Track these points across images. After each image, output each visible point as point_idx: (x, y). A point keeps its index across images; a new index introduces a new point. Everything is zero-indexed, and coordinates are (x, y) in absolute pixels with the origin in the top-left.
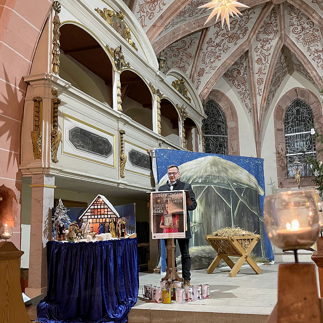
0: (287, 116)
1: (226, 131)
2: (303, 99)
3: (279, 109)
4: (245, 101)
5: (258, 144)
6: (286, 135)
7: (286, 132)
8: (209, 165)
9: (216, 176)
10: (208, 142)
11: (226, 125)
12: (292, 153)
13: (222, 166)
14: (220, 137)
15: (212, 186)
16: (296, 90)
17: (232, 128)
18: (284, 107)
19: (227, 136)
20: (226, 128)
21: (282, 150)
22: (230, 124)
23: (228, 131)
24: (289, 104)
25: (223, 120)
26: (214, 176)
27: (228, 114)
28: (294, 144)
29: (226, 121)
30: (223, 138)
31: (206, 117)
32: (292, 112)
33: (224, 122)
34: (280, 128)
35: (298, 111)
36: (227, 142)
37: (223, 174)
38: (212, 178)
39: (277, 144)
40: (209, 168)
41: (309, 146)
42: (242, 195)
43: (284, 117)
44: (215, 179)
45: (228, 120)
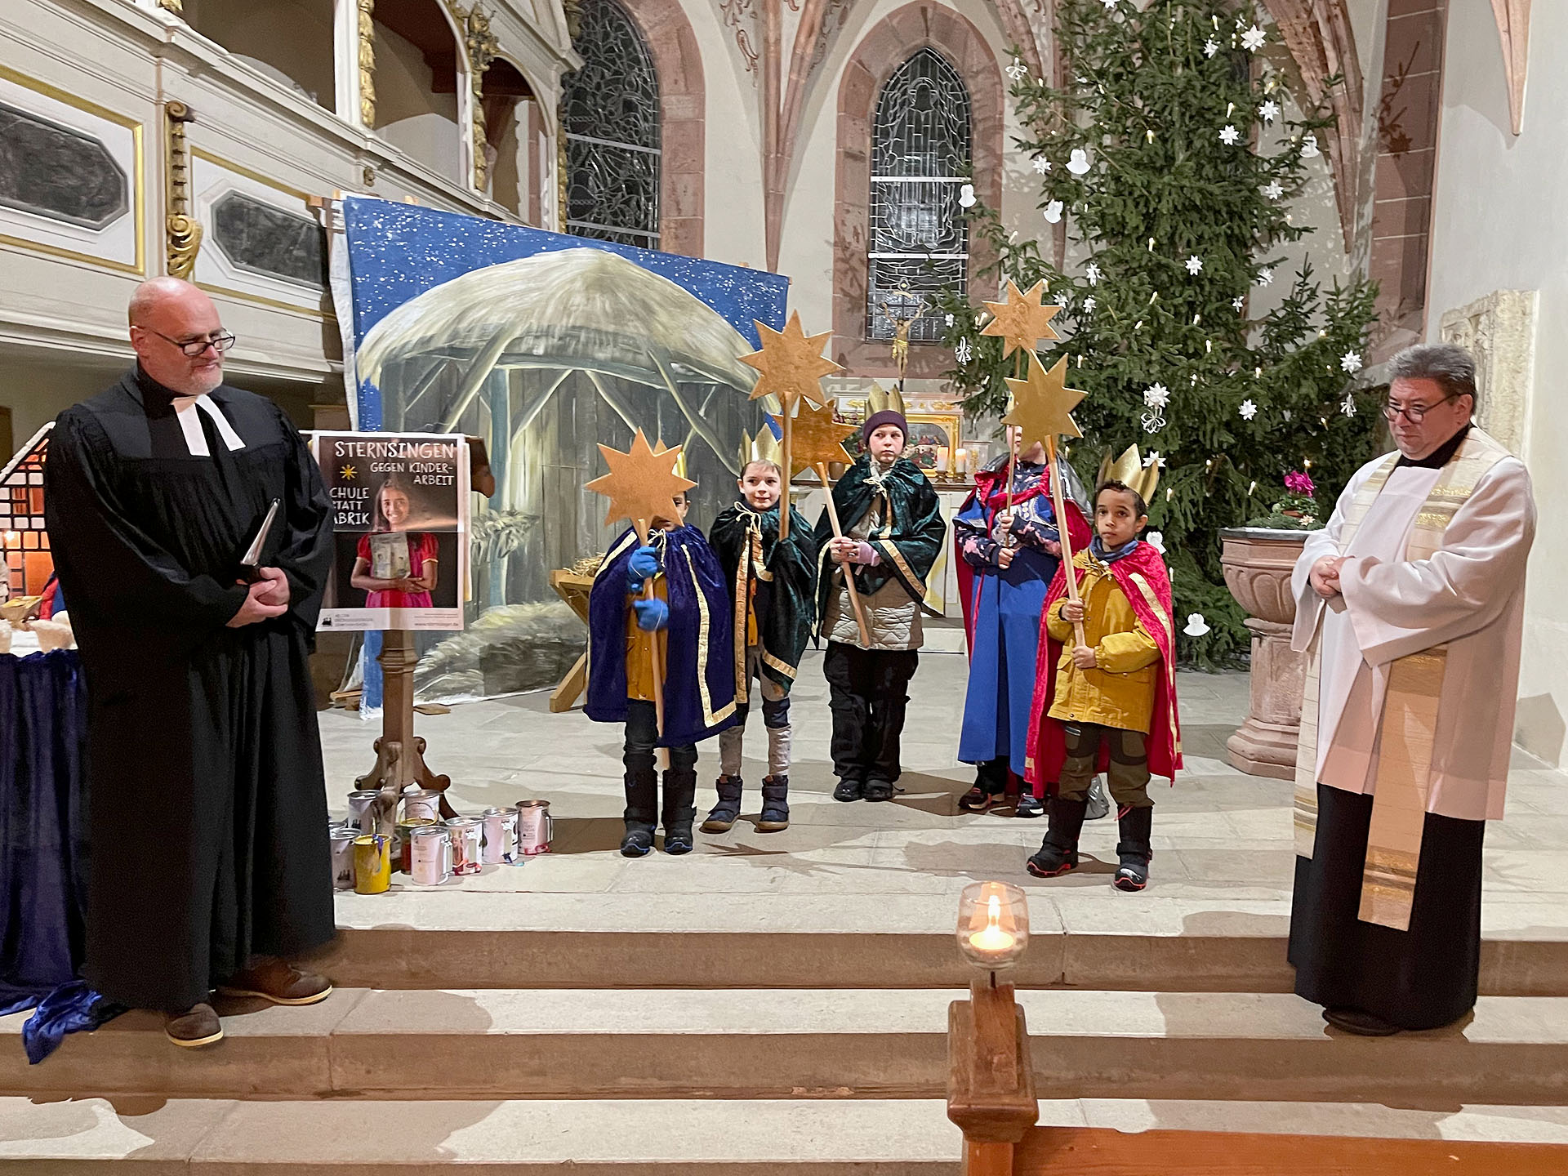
0: (884, 107)
1: (655, 132)
2: (943, 49)
3: (858, 72)
4: (736, 21)
5: (775, 201)
6: (874, 179)
7: (876, 169)
8: (578, 284)
9: (607, 333)
10: (583, 165)
11: (657, 105)
12: (889, 250)
13: (632, 296)
14: (632, 152)
15: (588, 372)
16: (924, 10)
17: (679, 124)
18: (877, 71)
19: (657, 152)
20: (658, 118)
21: (856, 234)
22: (674, 104)
23: (666, 131)
24: (896, 59)
25: (645, 81)
26: (599, 331)
27: (667, 60)
28: (899, 218)
29: (657, 89)
30: (644, 158)
31: (577, 64)
32: (904, 93)
33: (651, 93)
34: (856, 149)
35: (923, 91)
36: (657, 176)
37: (634, 328)
38: (588, 338)
39: (842, 210)
40: (578, 299)
41: (948, 233)
42: (702, 413)
43: (872, 107)
44: (601, 344)
45: (666, 86)
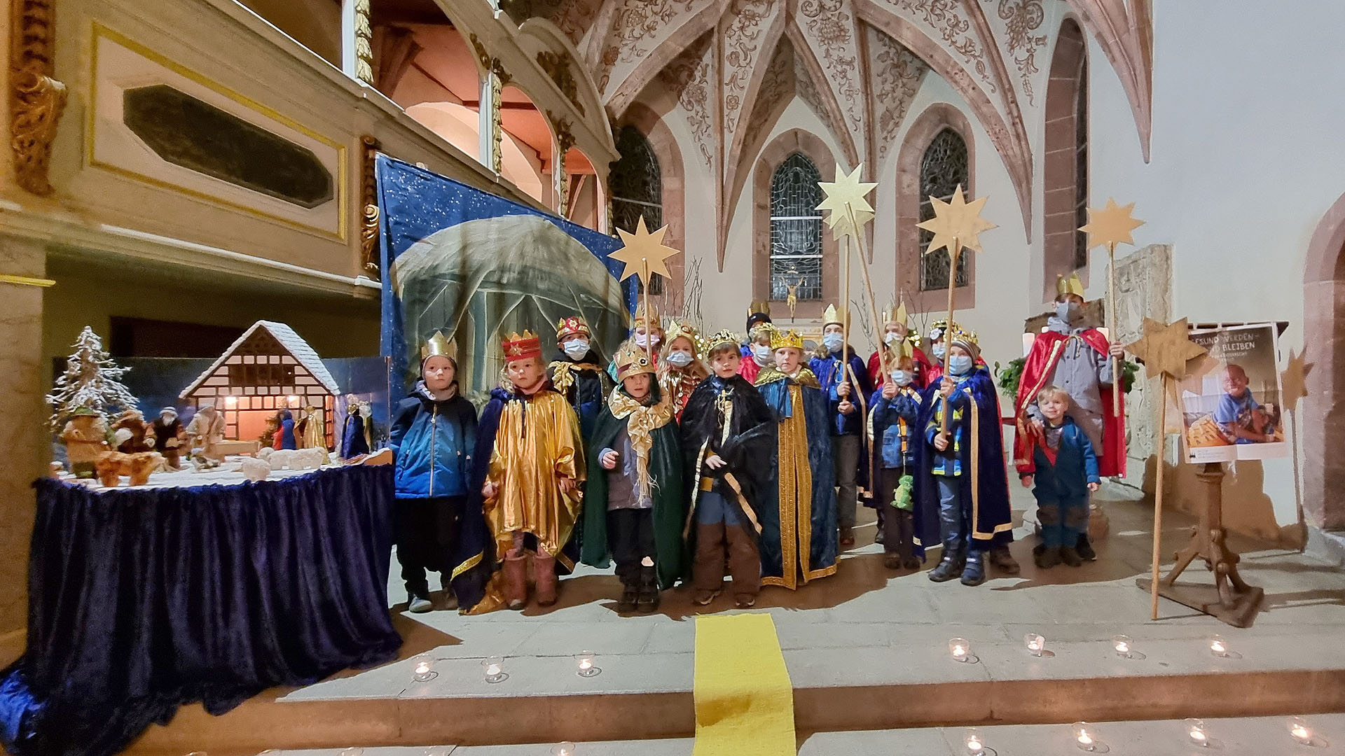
0: (777, 182)
1: (659, 196)
2: (806, 153)
3: (764, 164)
4: (699, 139)
6: (772, 219)
7: (773, 213)
10: (621, 212)
11: (659, 182)
12: (782, 254)
14: (646, 206)
16: (796, 133)
17: (671, 191)
18: (773, 165)
19: (659, 206)
20: (660, 189)
21: (764, 246)
22: (668, 183)
23: (664, 196)
24: (782, 158)
25: (653, 170)
27: (665, 160)
28: (786, 238)
29: (659, 174)
30: (653, 209)
31: (618, 157)
32: (787, 175)
33: (657, 177)
34: (762, 203)
35: (796, 175)
36: (660, 218)
39: (757, 233)
41: (812, 245)
43: (770, 183)
45: (664, 172)
